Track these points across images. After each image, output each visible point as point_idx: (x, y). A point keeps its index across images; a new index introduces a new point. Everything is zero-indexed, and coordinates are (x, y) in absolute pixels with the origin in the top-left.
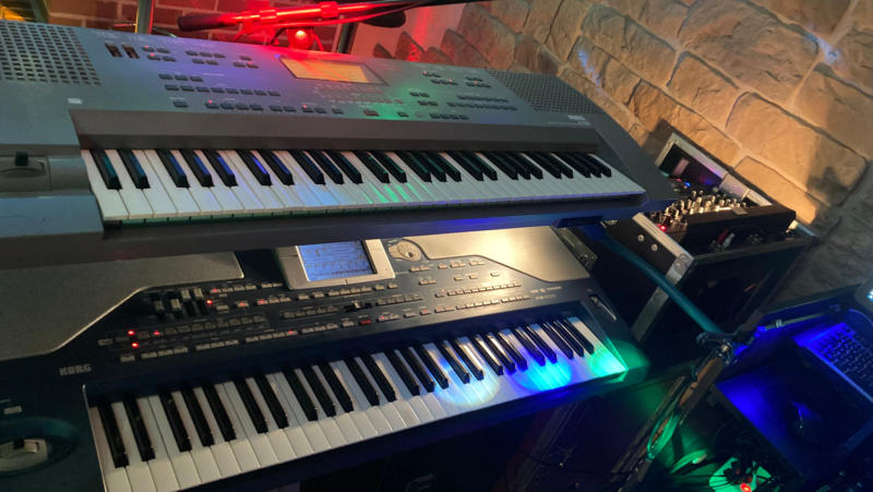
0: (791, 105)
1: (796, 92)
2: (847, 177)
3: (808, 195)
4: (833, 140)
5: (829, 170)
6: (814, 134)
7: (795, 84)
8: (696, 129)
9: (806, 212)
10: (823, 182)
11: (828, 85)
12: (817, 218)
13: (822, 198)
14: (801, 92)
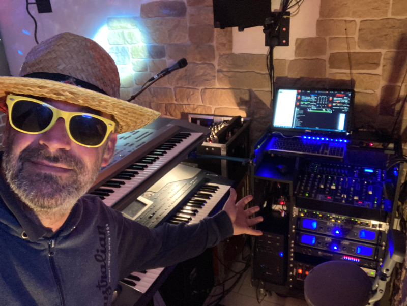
0: (217, 86)
1: (216, 81)
2: (247, 97)
3: (240, 109)
4: (236, 89)
5: (241, 99)
6: (229, 91)
7: (215, 79)
8: (194, 109)
9: (243, 114)
10: (241, 103)
11: (224, 74)
12: (247, 114)
13: (244, 107)
14: (218, 80)
